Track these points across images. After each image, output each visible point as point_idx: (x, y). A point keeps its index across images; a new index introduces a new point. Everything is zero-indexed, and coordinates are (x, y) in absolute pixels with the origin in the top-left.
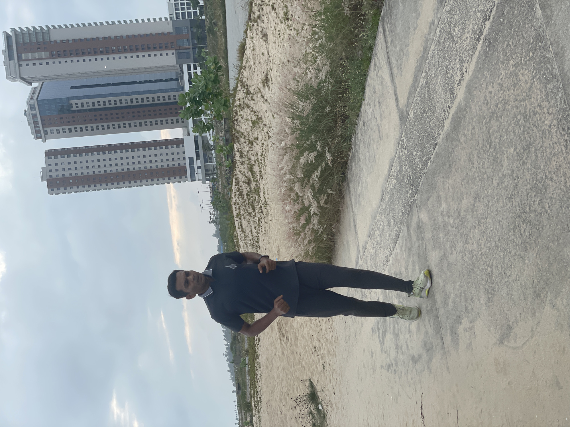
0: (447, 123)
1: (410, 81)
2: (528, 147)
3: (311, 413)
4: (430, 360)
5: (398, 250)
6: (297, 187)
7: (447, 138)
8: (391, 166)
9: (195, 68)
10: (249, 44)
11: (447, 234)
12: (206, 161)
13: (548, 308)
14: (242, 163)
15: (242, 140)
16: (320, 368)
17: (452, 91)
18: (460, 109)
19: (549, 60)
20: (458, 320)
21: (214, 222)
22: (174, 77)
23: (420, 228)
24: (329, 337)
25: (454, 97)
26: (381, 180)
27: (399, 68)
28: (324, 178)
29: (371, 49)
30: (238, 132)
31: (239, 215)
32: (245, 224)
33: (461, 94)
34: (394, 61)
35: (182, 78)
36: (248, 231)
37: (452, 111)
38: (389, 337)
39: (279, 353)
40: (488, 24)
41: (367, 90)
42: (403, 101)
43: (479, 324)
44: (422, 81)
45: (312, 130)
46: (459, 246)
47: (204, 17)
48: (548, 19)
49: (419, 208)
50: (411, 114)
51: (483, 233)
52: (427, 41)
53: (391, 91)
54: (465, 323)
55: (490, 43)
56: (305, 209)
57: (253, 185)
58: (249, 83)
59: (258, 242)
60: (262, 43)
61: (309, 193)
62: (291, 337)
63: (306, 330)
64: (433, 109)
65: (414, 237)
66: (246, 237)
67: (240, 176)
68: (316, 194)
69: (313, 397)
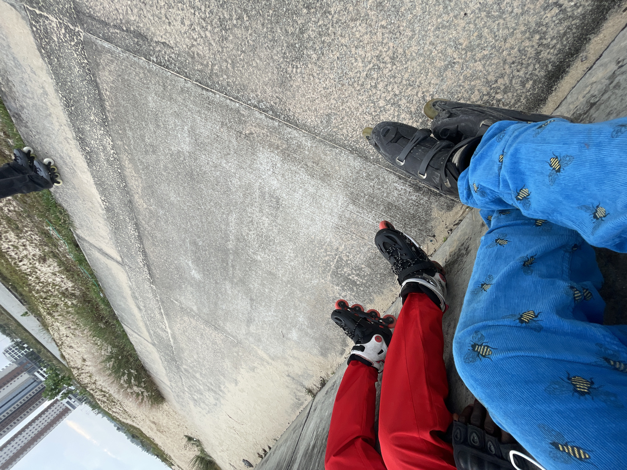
0: (171, 339)
1: (148, 334)
2: (202, 335)
3: (193, 444)
4: (220, 402)
5: (184, 380)
6: (129, 390)
7: (174, 343)
8: (161, 360)
9: (42, 370)
10: (64, 354)
11: (197, 367)
12: (75, 397)
13: (241, 370)
14: (96, 392)
15: (89, 385)
16: (185, 429)
17: (165, 331)
18: (172, 335)
19: (190, 312)
20: (220, 387)
21: (98, 413)
22: (33, 381)
23: (186, 370)
24: (180, 418)
25: (167, 332)
26: (161, 365)
27: (140, 332)
28: (137, 378)
29: (124, 331)
30: (85, 384)
31: (109, 409)
32: (114, 410)
33: (169, 331)
34: (136, 331)
35: (38, 378)
36: (118, 411)
37: (170, 336)
38: (202, 404)
39: (165, 438)
40: (162, 310)
41: (132, 343)
42: (150, 340)
43: (226, 384)
44: (152, 332)
45: (120, 367)
46: (203, 368)
47: (31, 350)
48: (180, 303)
49: (181, 365)
50: (156, 342)
51: (208, 361)
52: (144, 321)
53: (143, 339)
54: (222, 387)
55: (167, 315)
56: (138, 395)
57: (107, 395)
58: (76, 366)
59: (125, 411)
60: (71, 349)
61: (135, 388)
62: (166, 429)
63: (170, 423)
64: (162, 338)
65: (187, 374)
66: (118, 413)
67: (98, 397)
68: (138, 386)
69: (190, 439)
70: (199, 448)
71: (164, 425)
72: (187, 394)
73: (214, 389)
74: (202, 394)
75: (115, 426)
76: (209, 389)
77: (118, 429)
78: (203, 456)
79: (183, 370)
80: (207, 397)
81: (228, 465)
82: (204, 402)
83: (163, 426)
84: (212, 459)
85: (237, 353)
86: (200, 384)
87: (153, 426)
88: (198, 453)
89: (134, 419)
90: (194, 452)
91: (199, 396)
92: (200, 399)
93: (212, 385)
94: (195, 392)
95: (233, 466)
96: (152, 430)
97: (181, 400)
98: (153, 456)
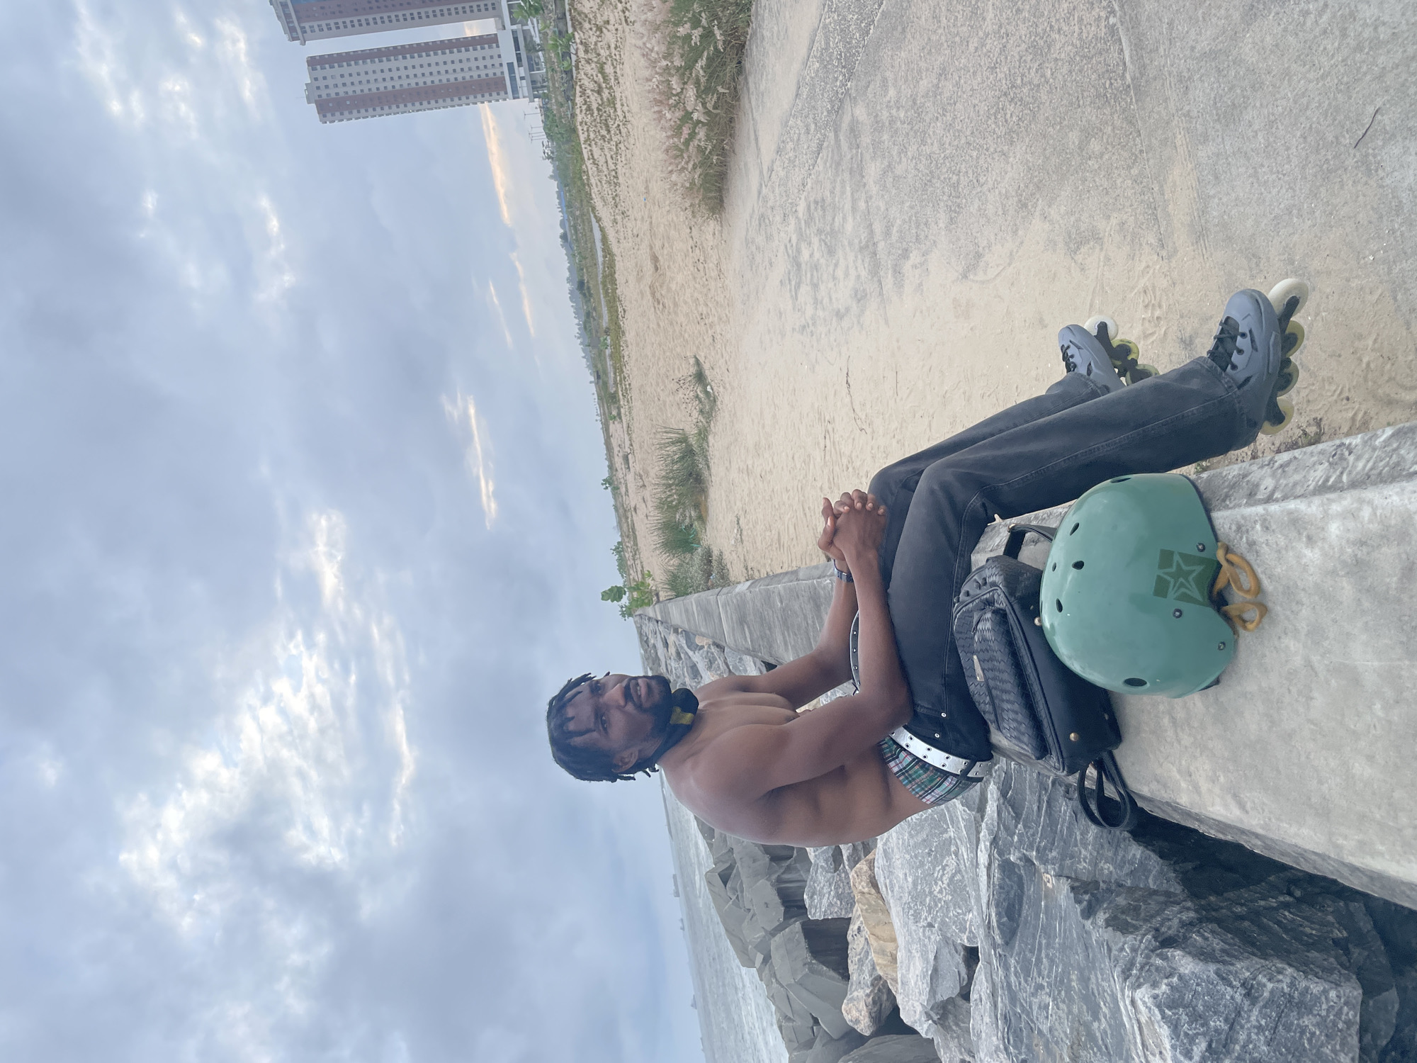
3: (697, 396)
4: (862, 312)
5: (820, 167)
6: (675, 81)
11: (895, 134)
12: (531, 68)
13: (1036, 221)
14: (588, 61)
15: (587, 25)
16: (709, 340)
20: (905, 254)
21: (549, 157)
23: (854, 130)
24: (720, 298)
26: (796, 66)
30: (580, 13)
31: (588, 139)
32: (597, 152)
36: (601, 161)
38: (804, 289)
39: (653, 325)
43: (935, 256)
46: (912, 150)
49: (854, 101)
51: (949, 126)
54: (915, 257)
56: (685, 118)
57: (606, 94)
59: (616, 176)
61: (691, 92)
62: (669, 303)
63: (689, 293)
65: (845, 146)
66: (599, 171)
67: (586, 82)
68: (702, 93)
69: (700, 377)
70: (701, 418)
71: (673, 286)
72: (792, 227)
73: (882, 255)
74: (831, 252)
75: (562, 224)
76: (869, 248)
77: (564, 237)
78: (695, 448)
79: (847, 119)
80: (840, 273)
81: (731, 517)
82: (815, 286)
83: (669, 290)
84: (706, 473)
85: (1087, 134)
86: (854, 209)
87: (648, 266)
88: (691, 431)
89: (619, 218)
90: (686, 420)
91: (817, 255)
92: (816, 267)
93: (887, 233)
94: (820, 232)
95: (741, 531)
96: (639, 279)
97: (760, 240)
98: (588, 372)
